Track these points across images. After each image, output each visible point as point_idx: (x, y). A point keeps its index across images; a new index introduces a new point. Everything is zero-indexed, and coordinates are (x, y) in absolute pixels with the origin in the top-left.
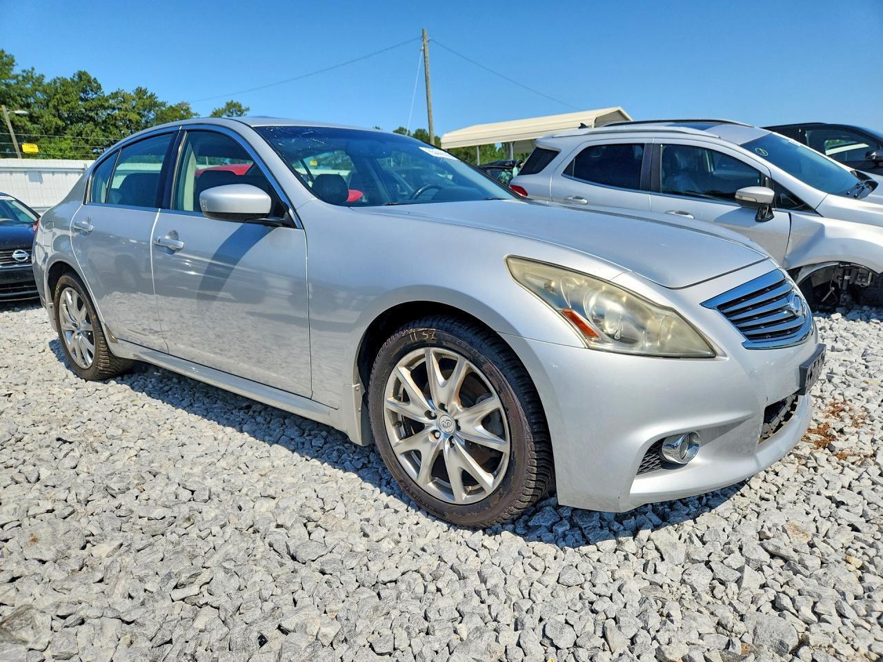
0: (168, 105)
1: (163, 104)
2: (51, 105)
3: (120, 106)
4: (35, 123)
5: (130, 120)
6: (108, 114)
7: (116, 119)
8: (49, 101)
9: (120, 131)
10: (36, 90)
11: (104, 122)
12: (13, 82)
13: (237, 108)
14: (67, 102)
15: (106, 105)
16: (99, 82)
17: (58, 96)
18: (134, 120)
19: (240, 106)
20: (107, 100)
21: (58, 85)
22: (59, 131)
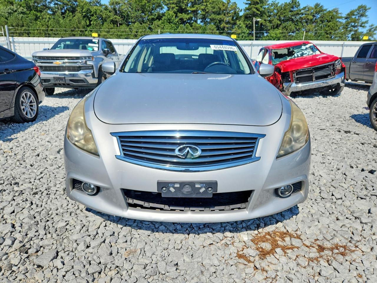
0: (328, 10)
1: (325, 10)
2: (278, 15)
3: (306, 13)
4: (271, 23)
5: (308, 19)
6: (300, 17)
7: (302, 19)
8: (278, 13)
9: (303, 24)
10: (274, 9)
11: (297, 21)
12: (267, 7)
13: (364, 8)
14: (285, 13)
15: (300, 13)
16: (300, 3)
17: (281, 11)
18: (310, 19)
19: (366, 7)
20: (301, 11)
21: (283, 6)
22: (277, 26)
